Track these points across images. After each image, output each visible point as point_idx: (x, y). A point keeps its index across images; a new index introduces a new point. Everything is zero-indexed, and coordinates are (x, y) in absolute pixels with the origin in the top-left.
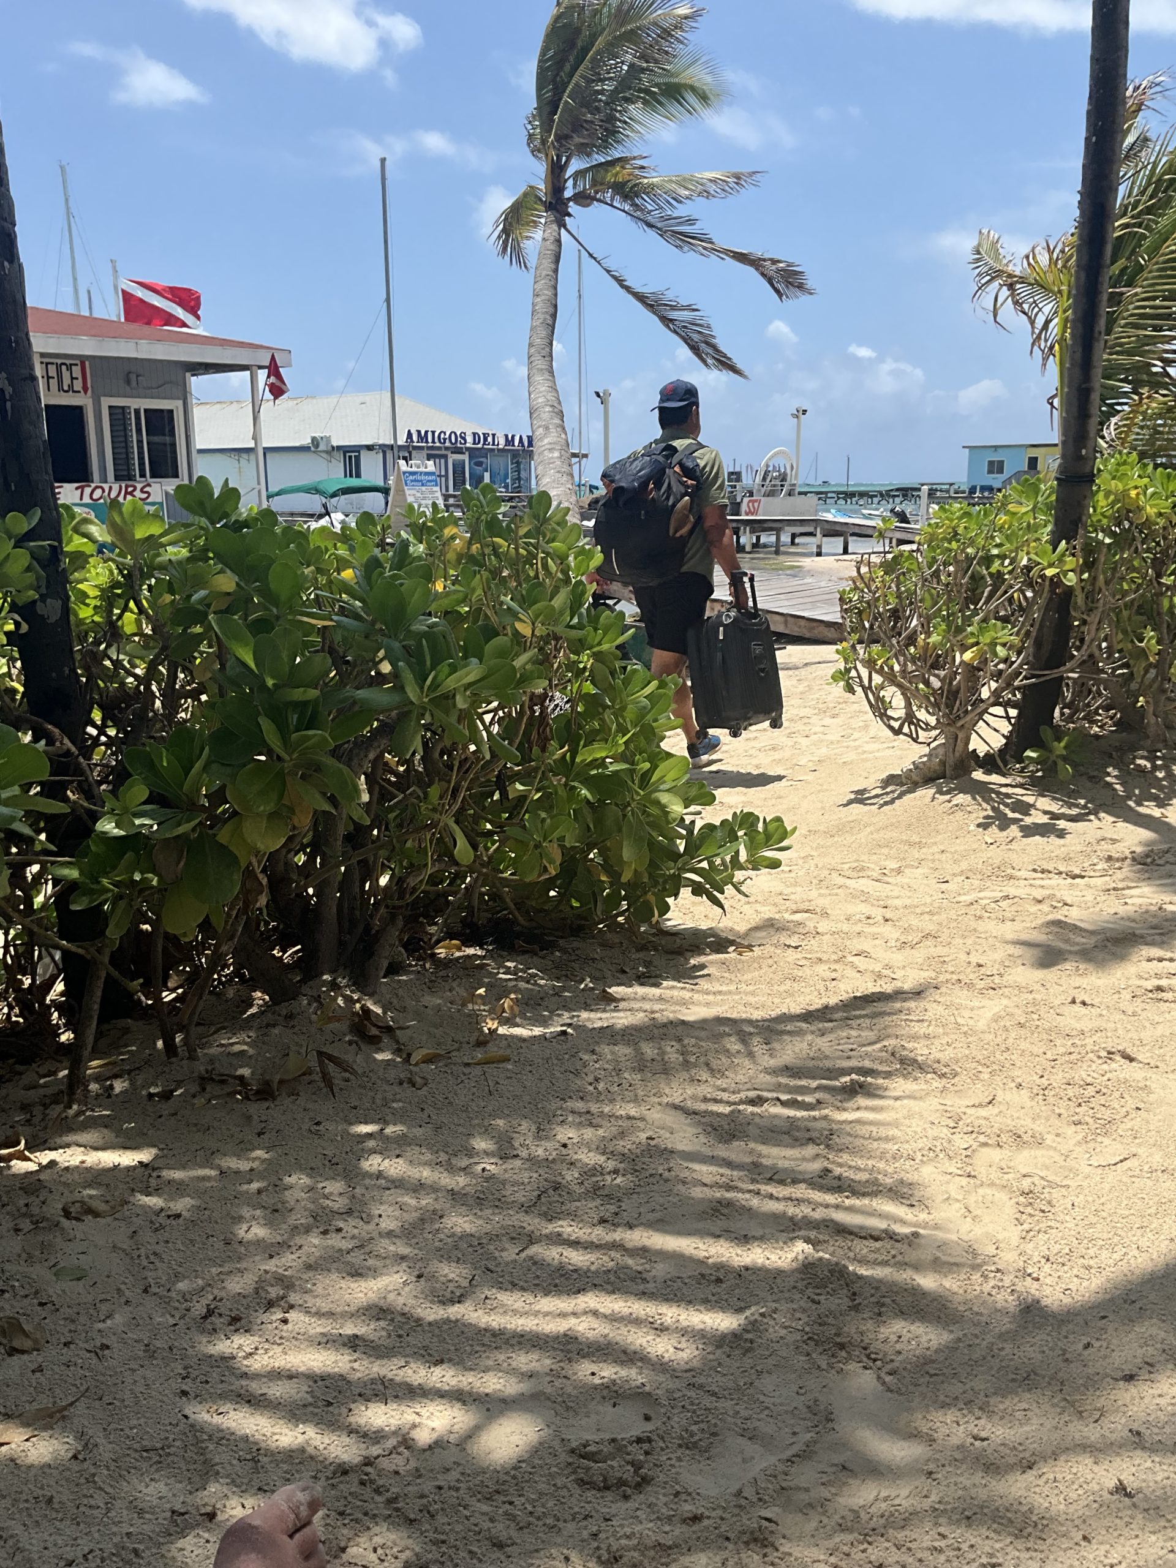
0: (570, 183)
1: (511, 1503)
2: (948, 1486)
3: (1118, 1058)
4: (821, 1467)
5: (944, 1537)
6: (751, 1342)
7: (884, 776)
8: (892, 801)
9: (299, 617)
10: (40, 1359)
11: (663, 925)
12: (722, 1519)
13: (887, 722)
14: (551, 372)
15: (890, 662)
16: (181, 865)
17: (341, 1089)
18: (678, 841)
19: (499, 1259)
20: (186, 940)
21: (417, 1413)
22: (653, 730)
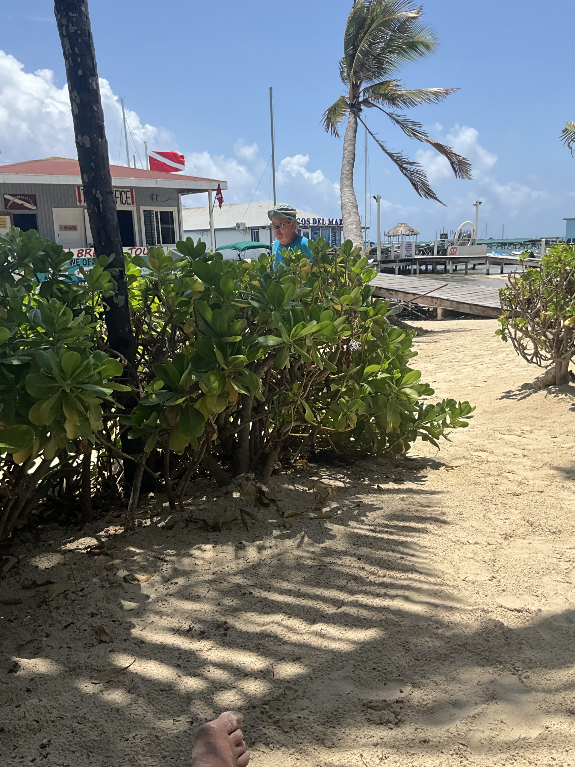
0: (362, 94)
1: (334, 727)
2: (556, 735)
4: (489, 721)
7: (523, 384)
8: (524, 398)
9: (232, 303)
10: (113, 646)
11: (407, 455)
12: (439, 742)
13: (525, 356)
14: (352, 186)
15: (526, 325)
16: (178, 419)
17: (251, 528)
18: (414, 413)
19: (328, 611)
20: (180, 454)
21: (288, 682)
22: (402, 358)
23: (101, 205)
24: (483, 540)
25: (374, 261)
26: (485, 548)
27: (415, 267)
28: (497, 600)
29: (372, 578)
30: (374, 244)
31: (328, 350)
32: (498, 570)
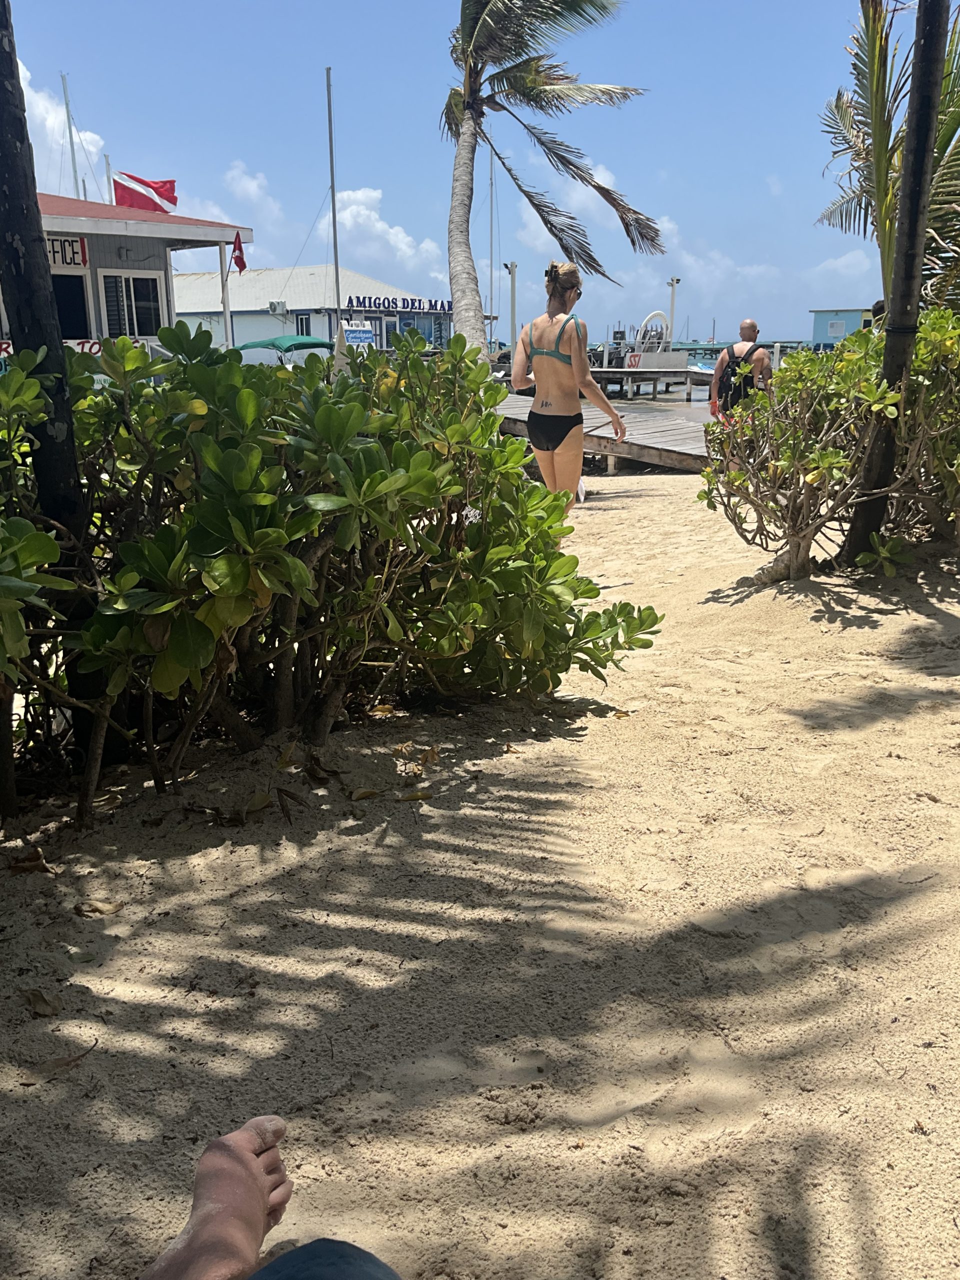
0: (484, 86)
1: (431, 1134)
2: (780, 1124)
3: (925, 799)
4: (678, 1110)
5: (776, 1163)
6: (624, 1013)
7: (738, 578)
8: (741, 600)
9: (259, 437)
10: (58, 1021)
11: (556, 695)
12: (598, 1147)
13: (742, 532)
14: (468, 245)
15: (746, 484)
16: (166, 638)
17: (297, 819)
18: (568, 626)
20: (171, 698)
21: (358, 1065)
22: (549, 536)
23: (22, 261)
24: (671, 826)
26: (675, 839)
28: (692, 919)
30: (505, 345)
31: (427, 522)
32: (693, 873)
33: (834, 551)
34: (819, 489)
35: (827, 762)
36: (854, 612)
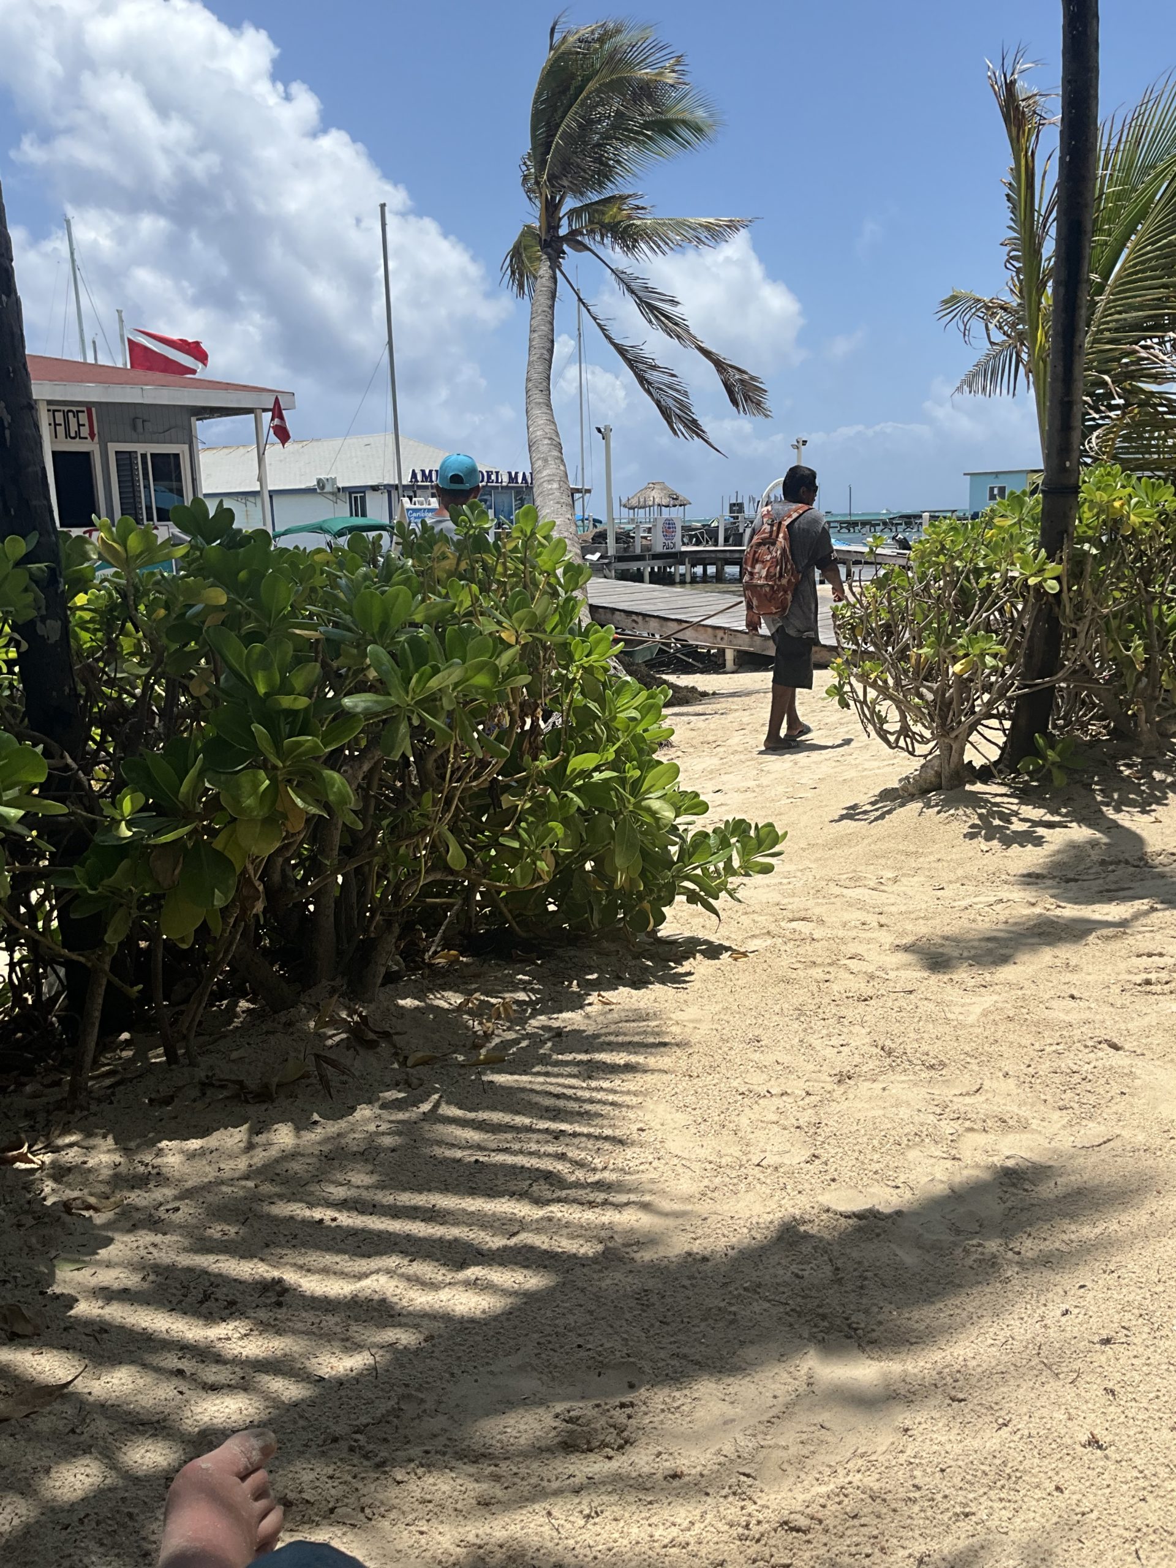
0: (565, 221)
1: (496, 1466)
2: (923, 1441)
3: (1104, 1046)
4: (799, 1428)
5: (918, 1488)
6: (735, 1314)
7: (877, 792)
8: (882, 817)
9: (291, 630)
11: (659, 934)
12: (702, 1475)
13: (883, 735)
14: (549, 406)
15: (883, 676)
16: (177, 872)
17: (338, 1091)
18: (671, 848)
19: (491, 1243)
20: (185, 946)
21: (407, 1386)
22: (644, 740)
24: (797, 1087)
25: (601, 557)
26: (801, 1103)
27: (682, 569)
28: (820, 1198)
29: (580, 1174)
30: (600, 522)
32: (824, 1142)
33: (994, 754)
34: (972, 681)
35: (986, 1005)
36: (1017, 826)
